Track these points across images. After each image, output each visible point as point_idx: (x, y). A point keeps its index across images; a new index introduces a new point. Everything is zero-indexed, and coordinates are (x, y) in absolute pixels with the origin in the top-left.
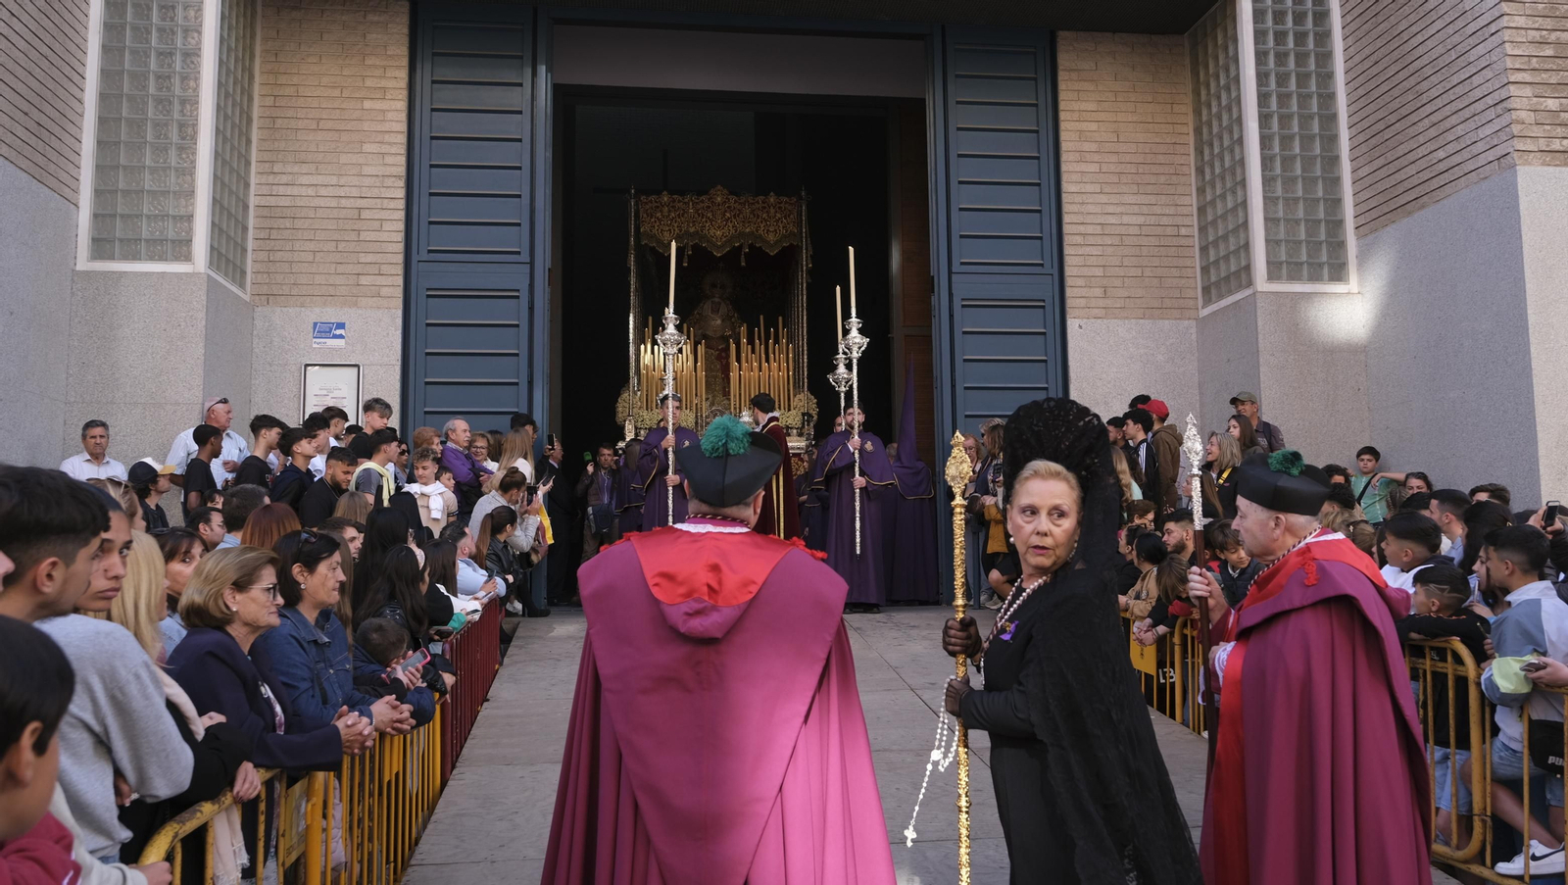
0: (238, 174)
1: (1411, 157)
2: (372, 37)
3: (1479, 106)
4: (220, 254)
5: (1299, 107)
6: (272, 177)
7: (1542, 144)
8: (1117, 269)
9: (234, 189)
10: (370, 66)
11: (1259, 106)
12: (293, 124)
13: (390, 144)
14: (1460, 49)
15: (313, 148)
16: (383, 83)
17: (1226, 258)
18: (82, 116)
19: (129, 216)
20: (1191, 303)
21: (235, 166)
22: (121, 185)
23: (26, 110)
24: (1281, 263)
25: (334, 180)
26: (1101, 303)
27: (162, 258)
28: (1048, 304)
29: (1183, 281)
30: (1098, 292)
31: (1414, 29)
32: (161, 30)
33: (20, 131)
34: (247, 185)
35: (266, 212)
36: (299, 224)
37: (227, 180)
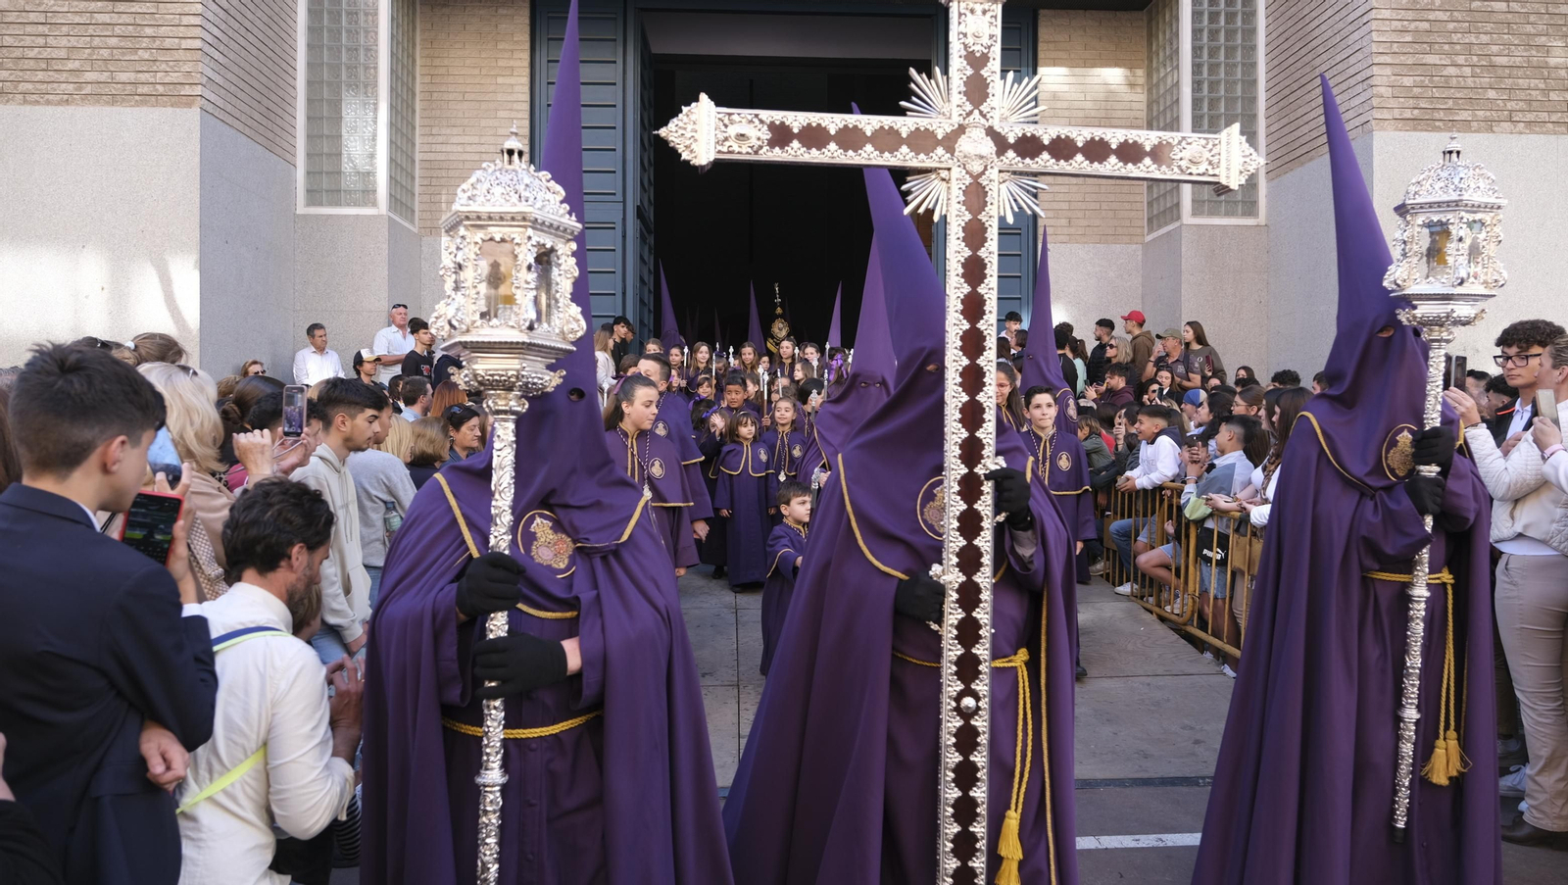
0: (407, 138)
1: (1306, 118)
2: (502, 27)
3: (1352, 81)
4: (396, 199)
5: (1226, 74)
6: (431, 137)
7: (1397, 114)
8: (1080, 203)
9: (404, 149)
10: (501, 50)
11: (1193, 73)
12: (445, 97)
13: (517, 111)
14: (1343, 34)
15: (460, 115)
16: (511, 63)
17: (1165, 195)
18: (295, 98)
19: (332, 173)
20: (1139, 230)
21: (405, 131)
22: (326, 150)
23: (259, 99)
24: (1204, 202)
25: (476, 140)
26: (1066, 231)
27: (356, 204)
28: (1023, 231)
29: (1133, 213)
30: (1064, 222)
31: (1314, 14)
32: (349, 31)
33: (257, 116)
34: (413, 145)
35: (427, 165)
36: (452, 173)
37: (399, 144)
